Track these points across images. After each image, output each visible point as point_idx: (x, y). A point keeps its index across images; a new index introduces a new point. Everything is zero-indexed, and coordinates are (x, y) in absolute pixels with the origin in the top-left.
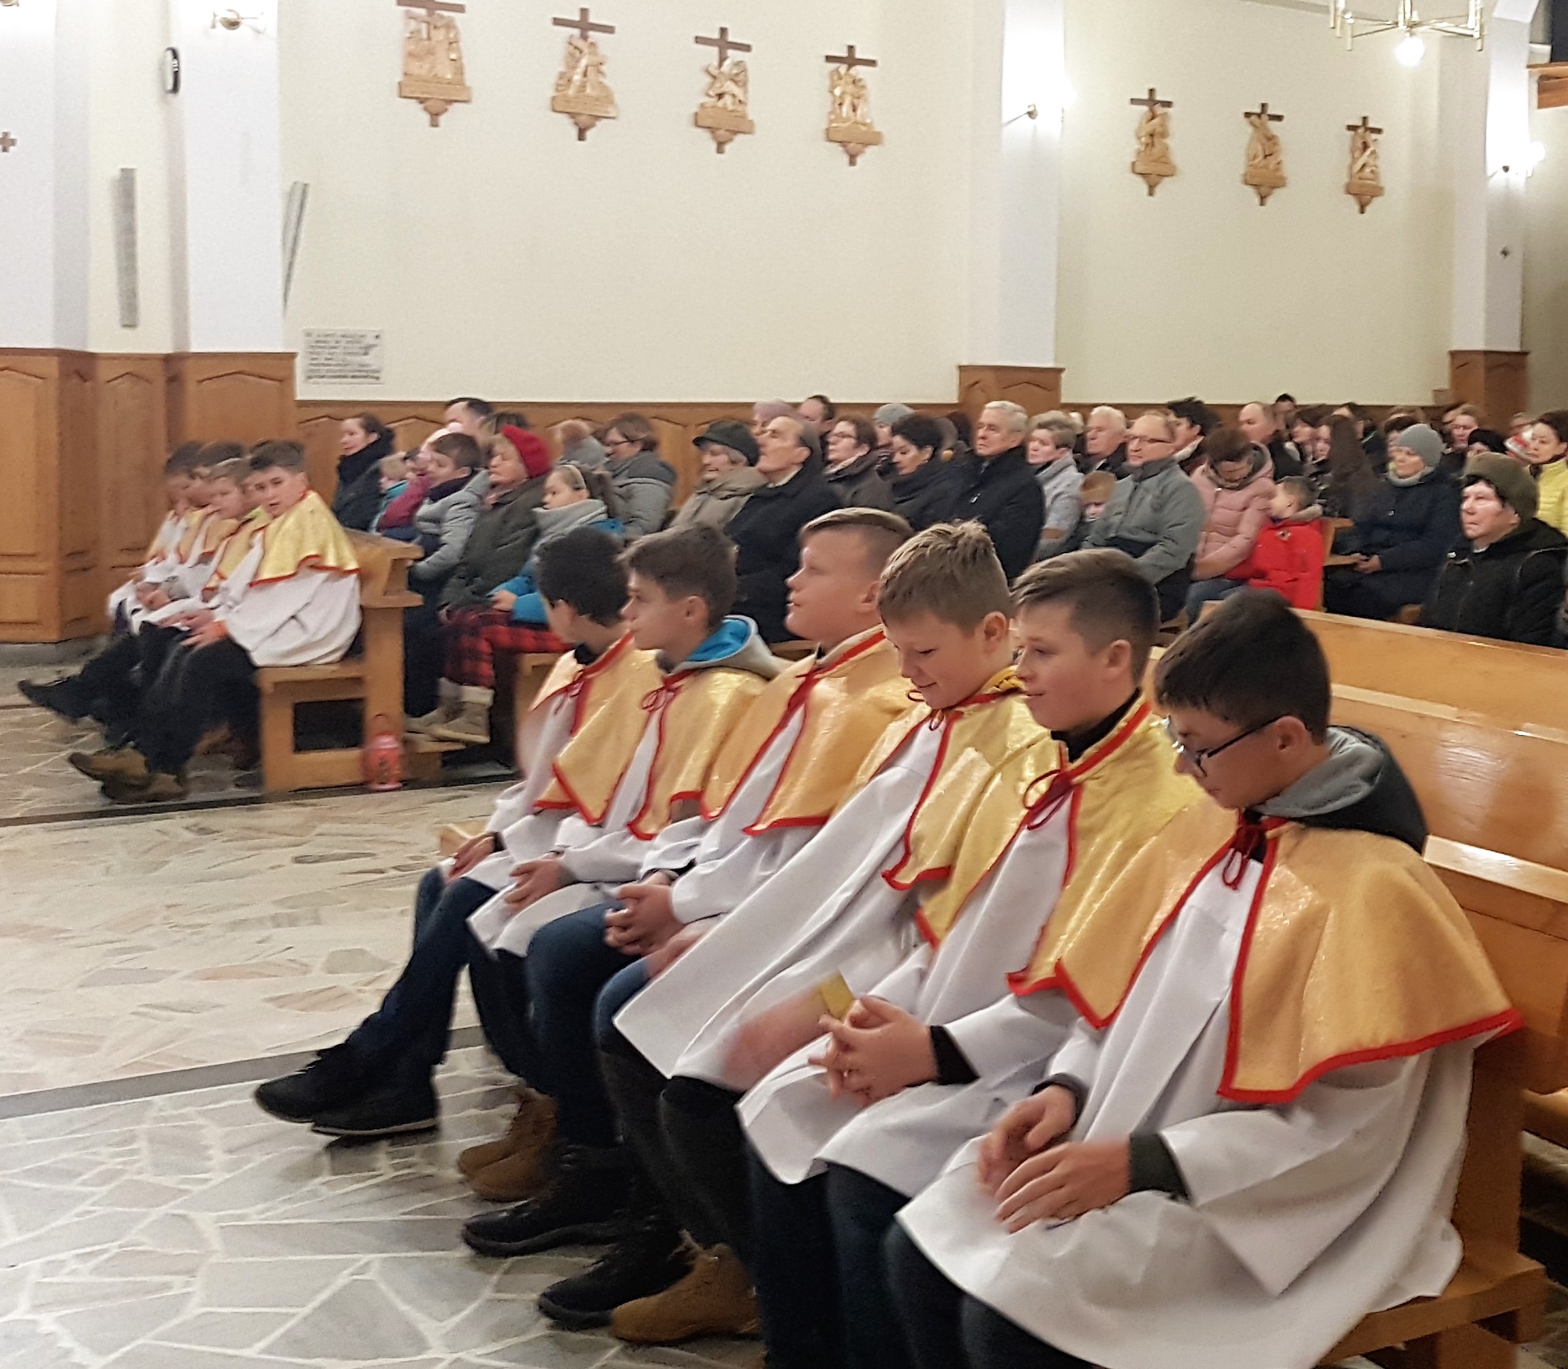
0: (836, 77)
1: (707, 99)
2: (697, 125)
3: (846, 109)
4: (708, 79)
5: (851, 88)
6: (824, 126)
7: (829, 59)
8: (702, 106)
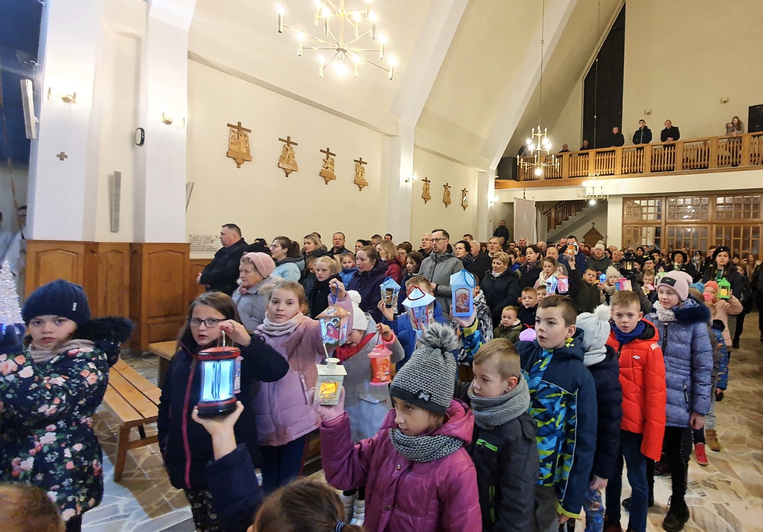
0: (357, 166)
1: (323, 168)
2: (320, 176)
3: (360, 175)
4: (324, 162)
5: (361, 170)
6: (354, 179)
7: (355, 161)
8: (322, 170)
